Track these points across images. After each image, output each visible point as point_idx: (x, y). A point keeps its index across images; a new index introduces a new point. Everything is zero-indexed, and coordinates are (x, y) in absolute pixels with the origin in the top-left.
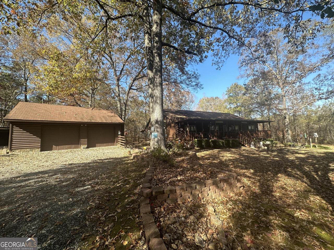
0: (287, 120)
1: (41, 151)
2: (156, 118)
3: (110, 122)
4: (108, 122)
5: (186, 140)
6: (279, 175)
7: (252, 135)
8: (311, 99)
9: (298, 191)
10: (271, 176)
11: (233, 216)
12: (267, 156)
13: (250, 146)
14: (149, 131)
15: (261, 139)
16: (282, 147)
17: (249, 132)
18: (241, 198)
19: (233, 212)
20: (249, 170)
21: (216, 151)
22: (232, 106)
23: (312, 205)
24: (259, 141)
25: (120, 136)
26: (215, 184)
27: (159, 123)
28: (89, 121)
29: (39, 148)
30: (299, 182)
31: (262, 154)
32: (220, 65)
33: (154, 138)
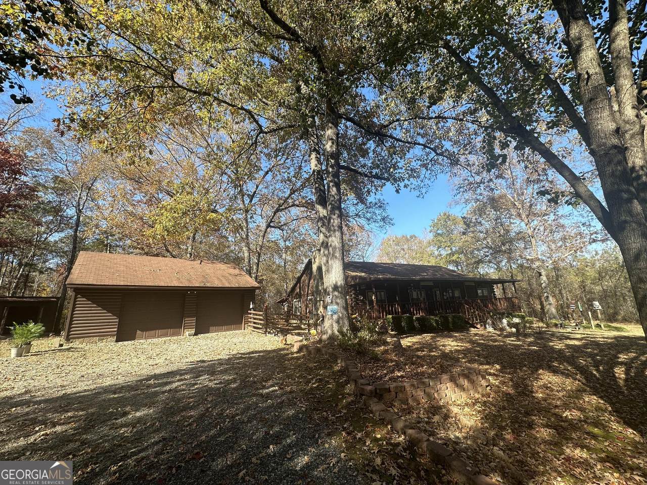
0: (544, 278)
1: (117, 341)
2: (334, 282)
3: (237, 285)
4: (234, 286)
5: (371, 318)
6: (541, 371)
7: (487, 307)
8: (578, 241)
9: (567, 391)
10: (529, 374)
11: (486, 418)
12: (517, 345)
13: (485, 328)
14: (295, 300)
15: (504, 314)
16: (542, 327)
17: (479, 301)
18: (491, 399)
19: (485, 414)
20: (493, 366)
21: (427, 337)
22: (444, 253)
23: (586, 406)
24: (500, 318)
25: (252, 312)
26: (453, 380)
27: (340, 289)
28: (202, 285)
29: (113, 335)
30: (568, 381)
31: (509, 341)
32: (424, 190)
33: (332, 315)
